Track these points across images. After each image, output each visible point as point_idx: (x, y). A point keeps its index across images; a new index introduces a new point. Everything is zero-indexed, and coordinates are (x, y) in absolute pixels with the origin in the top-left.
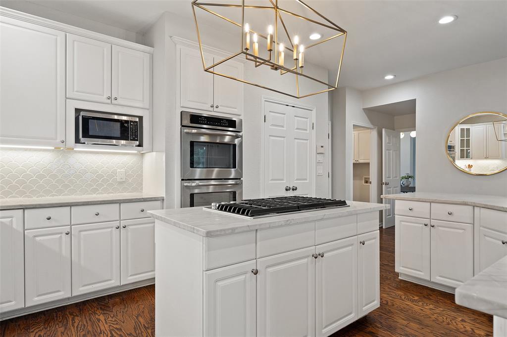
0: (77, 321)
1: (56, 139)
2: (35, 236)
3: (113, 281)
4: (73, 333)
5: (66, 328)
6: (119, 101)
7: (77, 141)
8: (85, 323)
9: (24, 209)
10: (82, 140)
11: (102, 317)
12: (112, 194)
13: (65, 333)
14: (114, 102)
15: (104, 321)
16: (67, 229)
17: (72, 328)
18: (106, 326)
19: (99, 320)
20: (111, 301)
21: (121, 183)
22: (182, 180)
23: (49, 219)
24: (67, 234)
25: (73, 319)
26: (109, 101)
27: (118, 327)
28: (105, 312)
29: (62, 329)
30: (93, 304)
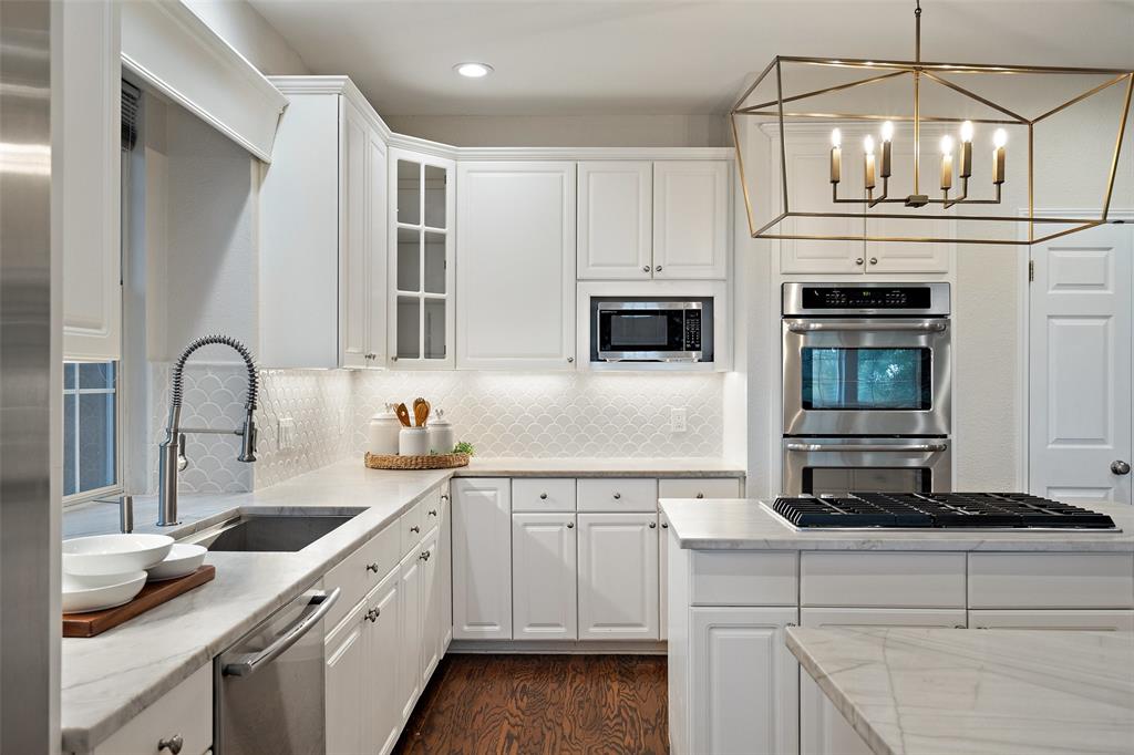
0: (578, 681)
1: (561, 356)
2: (526, 525)
3: (645, 629)
4: (568, 695)
5: (560, 686)
6: (667, 272)
7: (594, 357)
8: (588, 686)
9: (511, 478)
10: (601, 355)
11: (615, 686)
12: (660, 458)
13: (557, 692)
14: (656, 274)
15: (616, 692)
16: (570, 518)
17: (568, 688)
18: (616, 699)
19: (609, 688)
20: (641, 666)
21: (677, 435)
22: (785, 436)
23: (544, 497)
24: (570, 527)
25: (574, 677)
26: (648, 275)
27: (633, 705)
28: (625, 679)
29: (555, 686)
30: (611, 662)
